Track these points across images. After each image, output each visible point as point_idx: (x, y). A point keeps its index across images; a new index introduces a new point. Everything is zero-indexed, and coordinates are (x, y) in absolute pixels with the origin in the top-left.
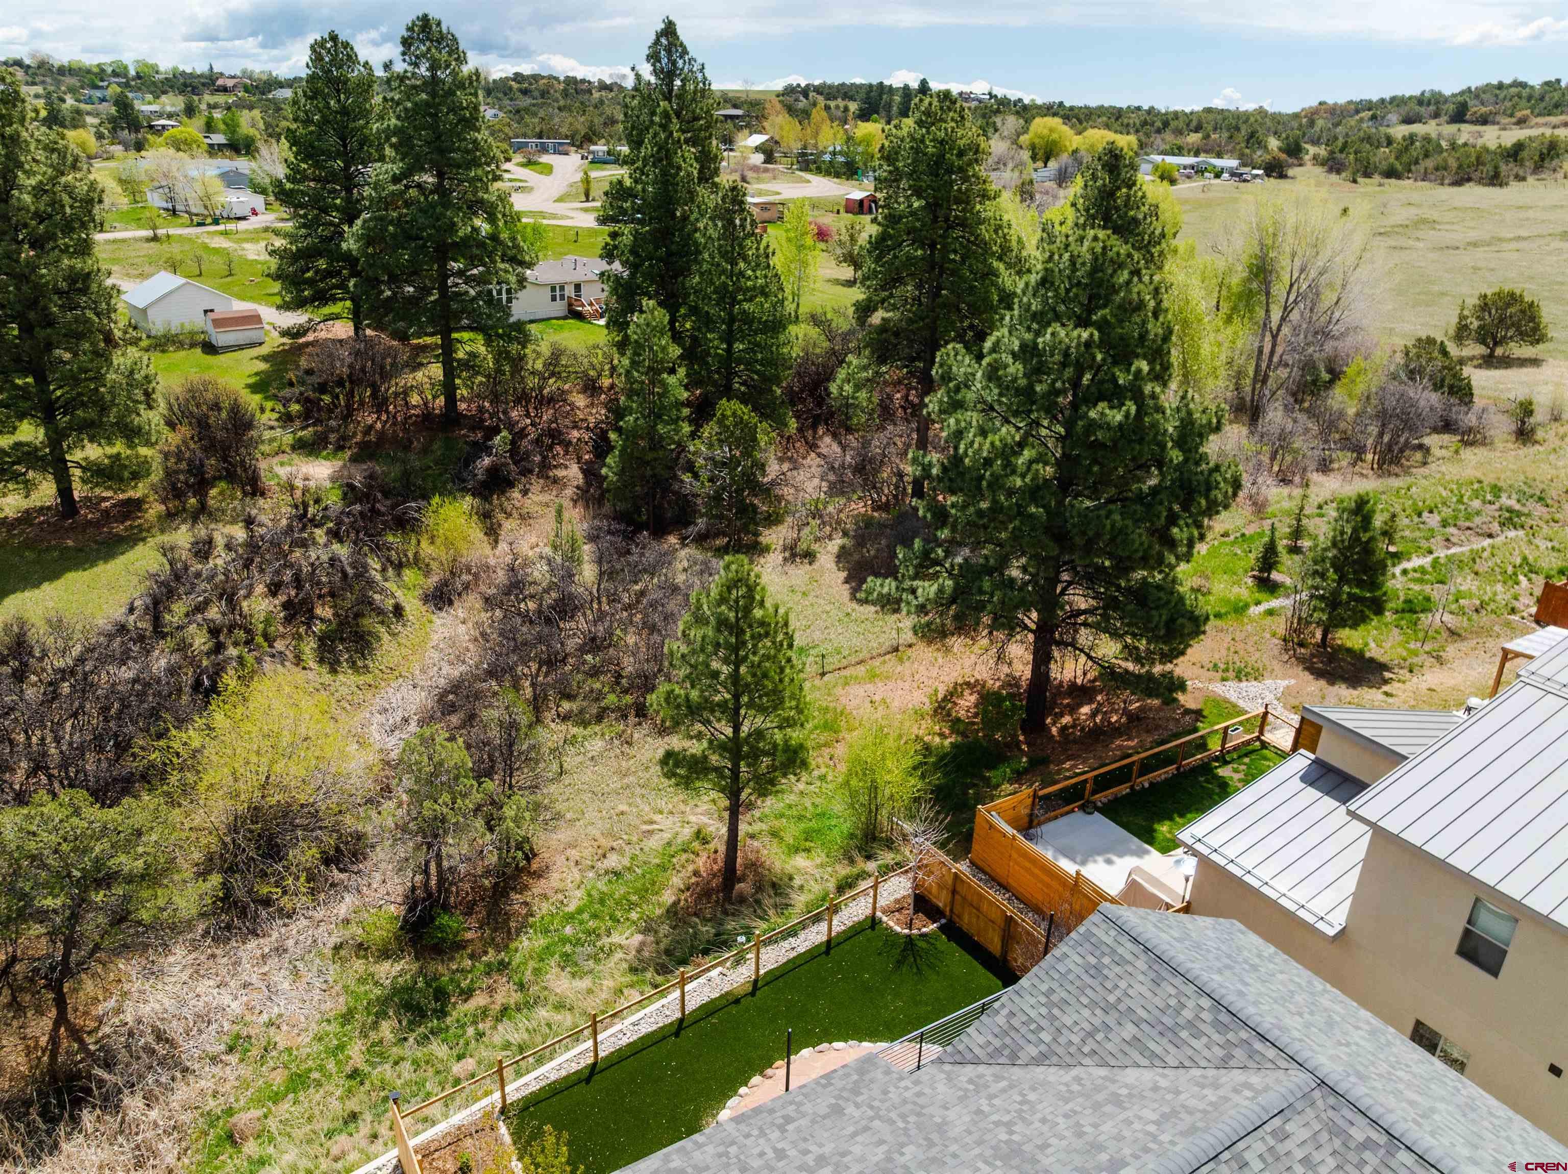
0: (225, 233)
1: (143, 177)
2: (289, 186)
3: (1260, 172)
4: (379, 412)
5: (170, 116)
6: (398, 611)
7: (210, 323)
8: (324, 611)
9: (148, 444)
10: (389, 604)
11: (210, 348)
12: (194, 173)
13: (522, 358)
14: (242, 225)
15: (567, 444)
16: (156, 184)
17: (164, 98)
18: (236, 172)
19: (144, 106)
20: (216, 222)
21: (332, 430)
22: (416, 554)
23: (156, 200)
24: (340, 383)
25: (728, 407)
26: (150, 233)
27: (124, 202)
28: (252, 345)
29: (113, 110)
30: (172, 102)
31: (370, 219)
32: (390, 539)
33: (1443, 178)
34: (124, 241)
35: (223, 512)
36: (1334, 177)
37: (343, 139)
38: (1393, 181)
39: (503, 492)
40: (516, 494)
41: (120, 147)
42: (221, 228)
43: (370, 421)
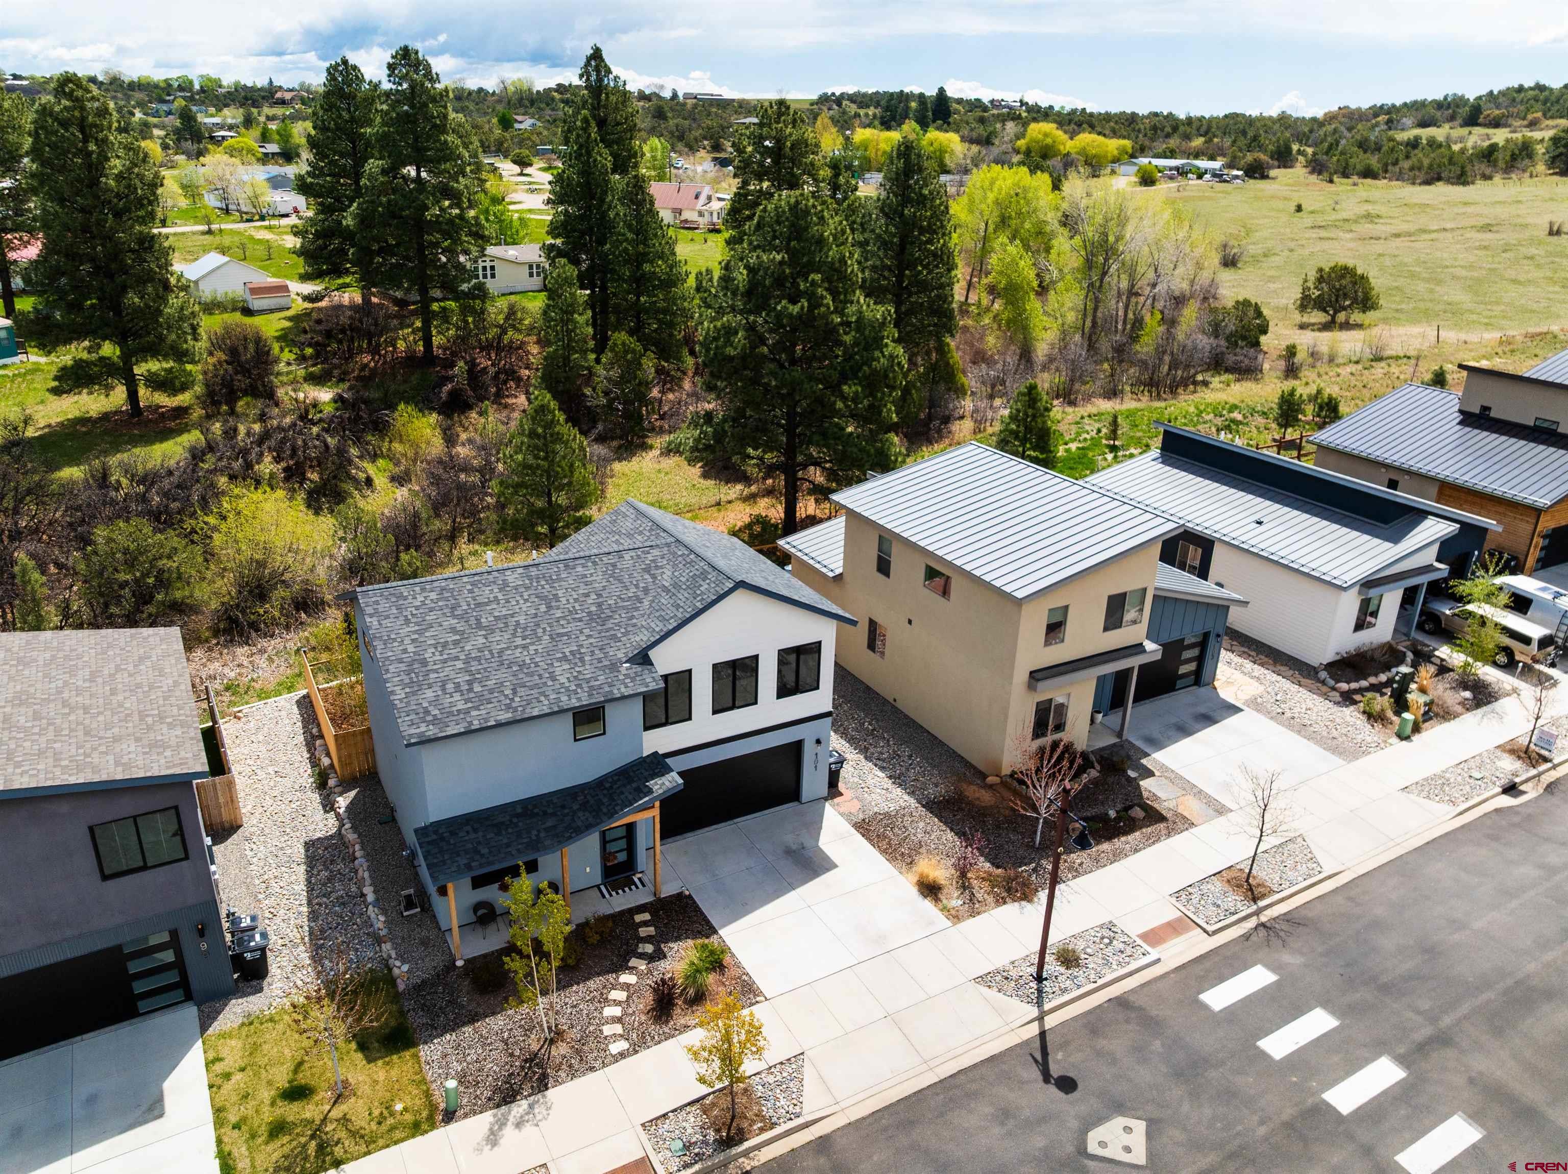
0: (269, 228)
1: (202, 182)
2: (309, 180)
3: (1240, 173)
4: (373, 355)
5: (231, 128)
6: (369, 482)
7: (248, 291)
8: (314, 476)
9: (193, 362)
10: (362, 476)
11: (247, 312)
12: (246, 178)
13: (483, 311)
14: (284, 222)
15: (518, 380)
16: (213, 187)
17: (226, 111)
18: (285, 177)
19: (207, 118)
20: (262, 218)
21: (336, 367)
22: (389, 449)
23: (211, 201)
24: (343, 331)
25: (620, 337)
26: (205, 228)
27: (183, 203)
28: (281, 309)
29: (178, 123)
30: (233, 115)
31: (364, 203)
32: (369, 438)
33: (1415, 178)
34: (183, 234)
35: (247, 415)
36: (1314, 178)
37: (353, 143)
38: (1369, 181)
39: (463, 412)
40: (474, 415)
41: (183, 157)
42: (266, 223)
43: (365, 360)
